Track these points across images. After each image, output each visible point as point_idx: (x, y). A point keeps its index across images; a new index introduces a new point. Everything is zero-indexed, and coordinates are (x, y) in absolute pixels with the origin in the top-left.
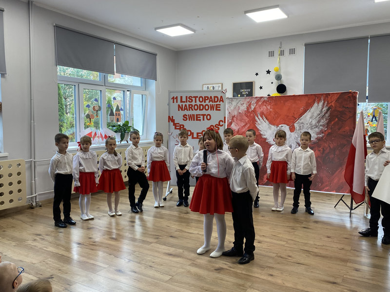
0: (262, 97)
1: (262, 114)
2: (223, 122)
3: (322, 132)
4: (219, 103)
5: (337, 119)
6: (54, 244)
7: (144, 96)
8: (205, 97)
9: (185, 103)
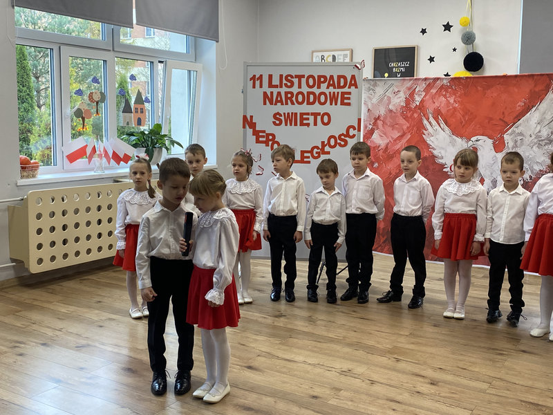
1: (437, 114)
2: (354, 129)
4: (349, 90)
7: (192, 72)
8: (319, 77)
9: (279, 90)
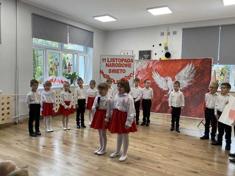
0: (156, 60)
1: (156, 70)
2: (132, 74)
3: (191, 82)
4: (131, 63)
5: (200, 74)
6: (29, 146)
7: (85, 57)
8: (122, 59)
9: (110, 63)
